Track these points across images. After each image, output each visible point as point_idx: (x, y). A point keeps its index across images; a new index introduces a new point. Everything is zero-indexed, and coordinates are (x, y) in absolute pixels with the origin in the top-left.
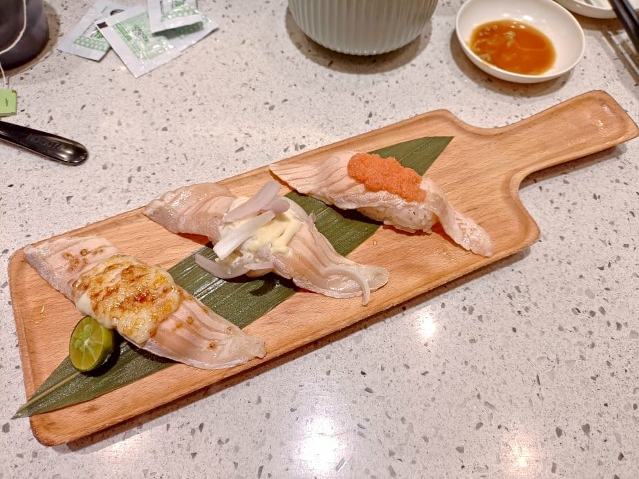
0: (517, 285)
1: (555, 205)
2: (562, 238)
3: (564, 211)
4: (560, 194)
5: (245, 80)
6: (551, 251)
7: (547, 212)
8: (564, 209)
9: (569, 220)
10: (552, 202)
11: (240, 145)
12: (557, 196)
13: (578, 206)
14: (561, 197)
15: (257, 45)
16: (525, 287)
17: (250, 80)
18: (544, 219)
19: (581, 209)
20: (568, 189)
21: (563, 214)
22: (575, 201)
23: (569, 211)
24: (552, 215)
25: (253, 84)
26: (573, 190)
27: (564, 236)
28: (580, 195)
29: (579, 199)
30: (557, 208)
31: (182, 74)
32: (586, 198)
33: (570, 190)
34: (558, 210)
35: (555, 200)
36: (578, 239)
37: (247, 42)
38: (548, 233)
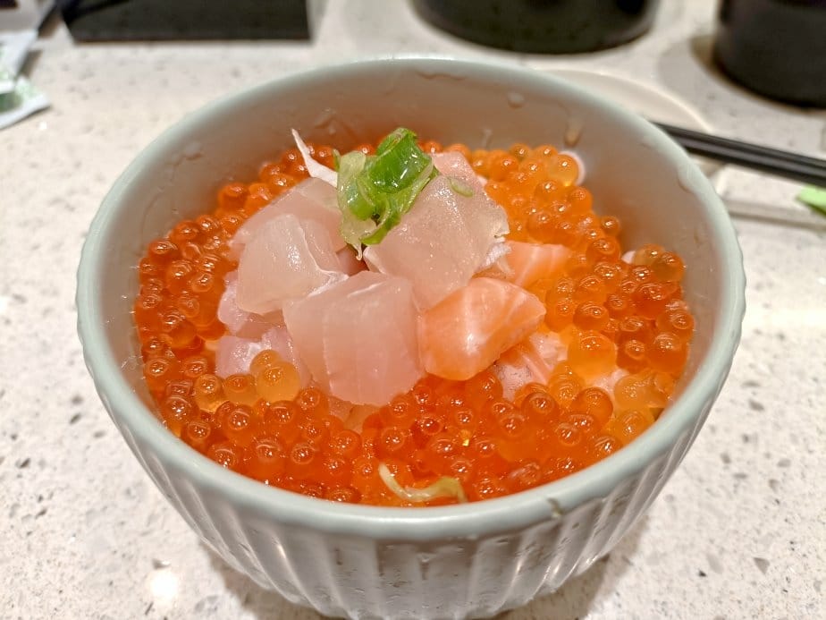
1: (735, 468)
2: (762, 564)
3: (758, 483)
4: (746, 439)
5: (62, 192)
6: (735, 606)
7: (715, 488)
8: (759, 478)
9: (774, 508)
10: (726, 459)
12: (740, 444)
13: (794, 470)
14: (749, 447)
18: (711, 508)
19: (803, 476)
20: (763, 423)
21: (757, 492)
22: (784, 456)
23: (772, 483)
24: (730, 497)
26: (777, 427)
27: (768, 557)
28: (794, 439)
29: (793, 451)
30: (741, 476)
32: (811, 447)
33: (769, 428)
34: (743, 483)
35: (734, 455)
36: (806, 567)
37: (97, 129)
38: (722, 551)
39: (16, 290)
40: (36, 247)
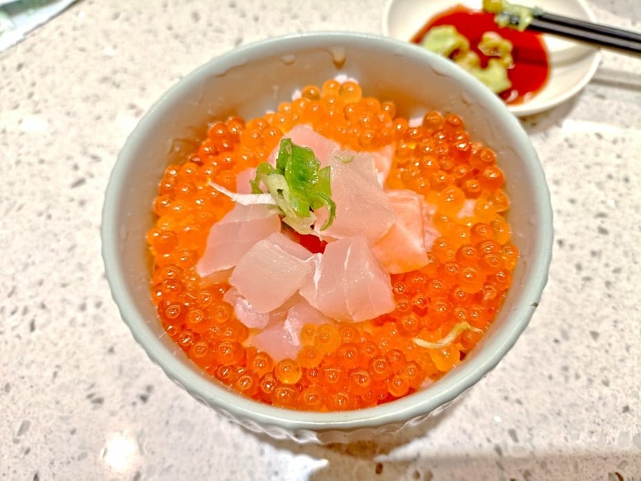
0: (513, 427)
1: (584, 274)
2: (595, 335)
3: (598, 283)
4: (594, 254)
5: (107, 71)
6: (575, 361)
7: (570, 286)
8: (599, 280)
9: (607, 300)
10: (579, 267)
11: (80, 174)
12: (588, 257)
13: (623, 275)
14: (595, 260)
15: (134, 20)
16: (525, 431)
17: (115, 72)
18: (565, 299)
19: (628, 279)
20: (606, 243)
21: (597, 289)
22: (617, 266)
23: (608, 284)
24: (579, 292)
25: (118, 78)
26: (616, 245)
27: (599, 330)
28: (626, 254)
29: (624, 262)
30: (588, 279)
31: (20, 67)
32: (637, 259)
33: (610, 246)
34: (588, 283)
35: (585, 264)
36: (622, 337)
37: (122, 16)
38: (571, 326)
39: (92, 151)
40: (99, 118)
